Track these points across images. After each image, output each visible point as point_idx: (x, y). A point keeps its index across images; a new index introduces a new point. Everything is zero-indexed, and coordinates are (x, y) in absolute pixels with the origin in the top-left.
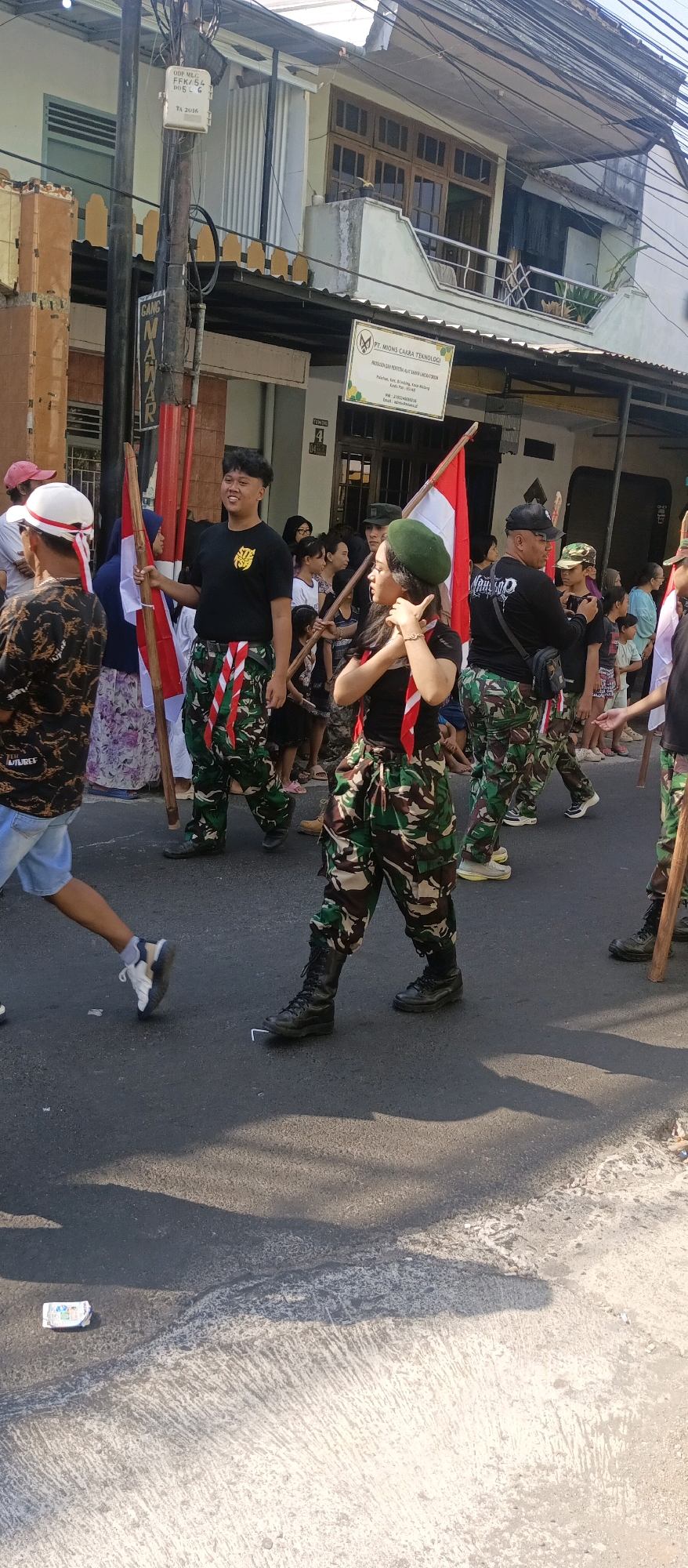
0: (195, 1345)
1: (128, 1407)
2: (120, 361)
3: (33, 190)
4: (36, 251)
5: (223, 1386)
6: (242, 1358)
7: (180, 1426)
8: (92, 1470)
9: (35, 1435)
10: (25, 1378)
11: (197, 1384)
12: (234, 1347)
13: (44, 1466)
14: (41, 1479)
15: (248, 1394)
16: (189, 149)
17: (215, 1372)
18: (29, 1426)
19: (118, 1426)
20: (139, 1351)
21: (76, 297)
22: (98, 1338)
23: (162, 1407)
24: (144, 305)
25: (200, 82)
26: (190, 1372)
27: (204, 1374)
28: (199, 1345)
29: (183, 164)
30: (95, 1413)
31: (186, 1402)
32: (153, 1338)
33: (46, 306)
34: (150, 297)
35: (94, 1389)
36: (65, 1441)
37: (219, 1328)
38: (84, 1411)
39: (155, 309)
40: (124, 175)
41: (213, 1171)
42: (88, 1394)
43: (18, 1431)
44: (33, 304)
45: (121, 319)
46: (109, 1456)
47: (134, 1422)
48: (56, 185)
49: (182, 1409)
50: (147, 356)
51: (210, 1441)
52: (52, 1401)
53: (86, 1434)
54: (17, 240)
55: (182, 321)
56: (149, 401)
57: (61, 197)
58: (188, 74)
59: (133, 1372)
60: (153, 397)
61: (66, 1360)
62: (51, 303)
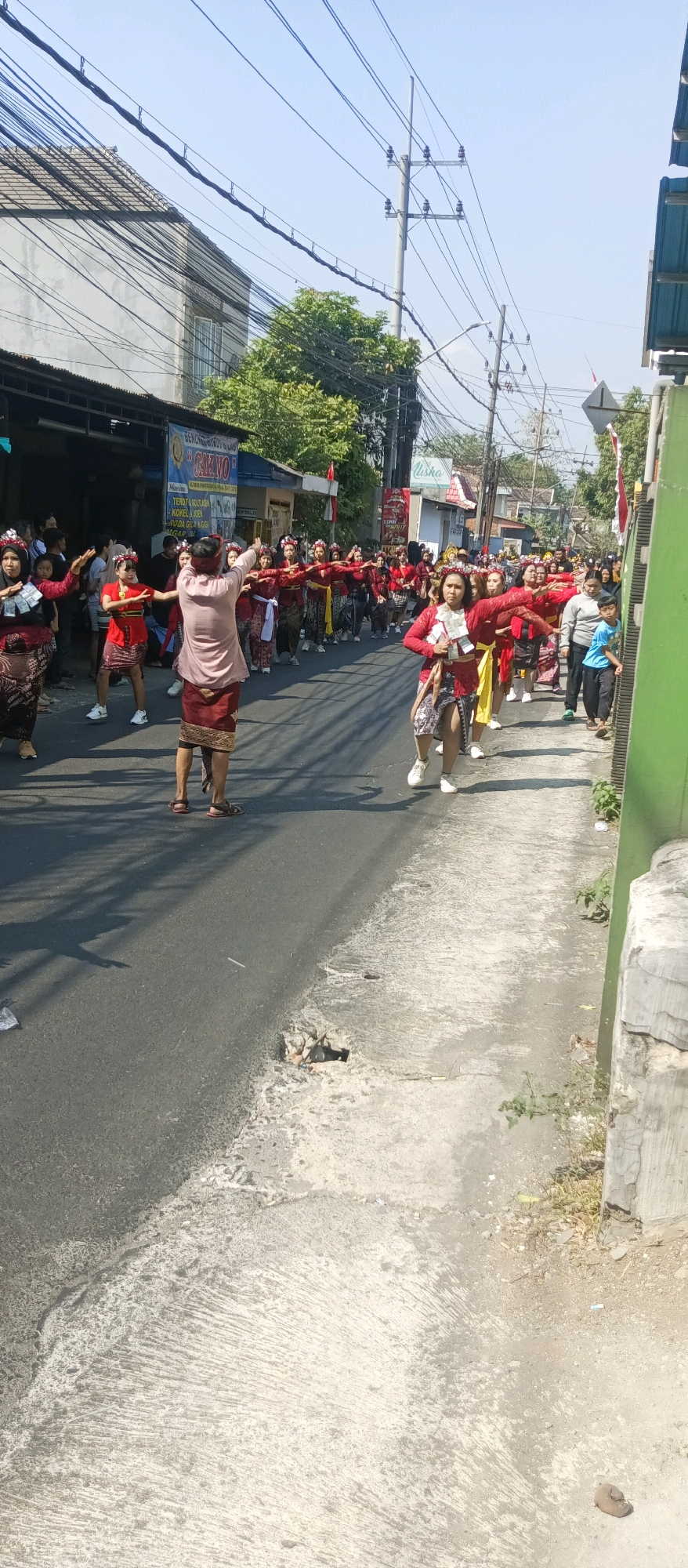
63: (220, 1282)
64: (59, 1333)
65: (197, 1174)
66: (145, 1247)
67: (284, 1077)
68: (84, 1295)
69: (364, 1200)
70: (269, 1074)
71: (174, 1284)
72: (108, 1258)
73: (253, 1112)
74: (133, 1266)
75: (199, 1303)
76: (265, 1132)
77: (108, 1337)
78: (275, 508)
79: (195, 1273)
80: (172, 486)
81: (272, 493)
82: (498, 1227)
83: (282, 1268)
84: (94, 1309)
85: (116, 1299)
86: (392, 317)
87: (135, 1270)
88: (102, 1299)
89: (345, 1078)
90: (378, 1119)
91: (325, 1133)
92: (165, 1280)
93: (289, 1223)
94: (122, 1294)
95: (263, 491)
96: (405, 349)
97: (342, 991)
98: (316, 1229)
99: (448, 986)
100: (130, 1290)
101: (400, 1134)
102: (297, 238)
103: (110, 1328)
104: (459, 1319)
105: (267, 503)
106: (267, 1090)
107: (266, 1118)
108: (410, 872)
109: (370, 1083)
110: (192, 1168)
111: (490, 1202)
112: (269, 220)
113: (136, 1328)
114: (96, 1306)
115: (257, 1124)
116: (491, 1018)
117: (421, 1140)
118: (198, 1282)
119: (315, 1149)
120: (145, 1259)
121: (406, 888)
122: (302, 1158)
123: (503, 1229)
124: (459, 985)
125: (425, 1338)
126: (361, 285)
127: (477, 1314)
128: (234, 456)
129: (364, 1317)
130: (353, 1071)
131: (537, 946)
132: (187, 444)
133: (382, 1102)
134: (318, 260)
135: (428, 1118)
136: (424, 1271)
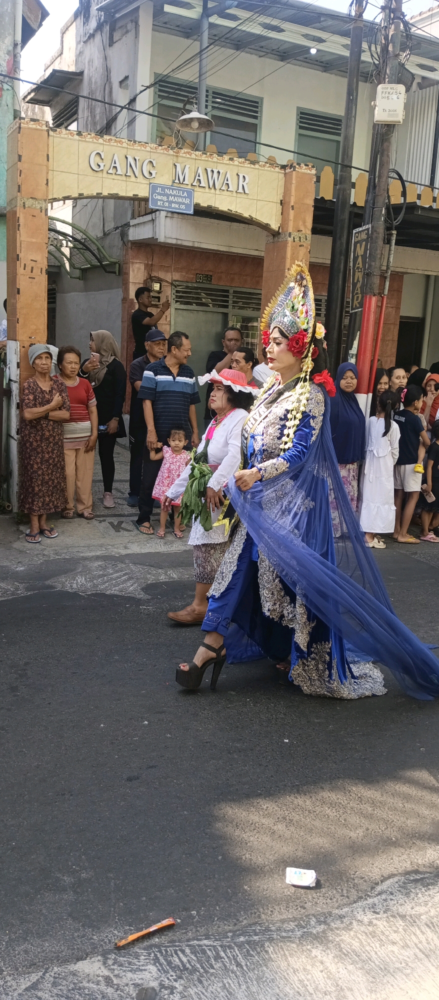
0: (382, 912)
1: (339, 945)
2: (340, 270)
3: (292, 169)
4: (292, 206)
5: (400, 942)
6: (413, 925)
7: (372, 964)
8: (317, 982)
9: (282, 952)
10: (275, 914)
11: (383, 938)
12: (407, 917)
13: (288, 974)
14: (286, 982)
15: (417, 951)
16: (390, 134)
17: (395, 932)
18: (278, 946)
19: (334, 957)
20: (346, 909)
21: (314, 231)
22: (320, 896)
23: (361, 949)
24: (357, 235)
25: (398, 92)
26: (379, 929)
27: (388, 932)
28: (384, 912)
29: (385, 144)
30: (319, 945)
31: (376, 948)
32: (355, 902)
33: (297, 240)
34: (361, 229)
35: (318, 929)
36: (300, 960)
37: (398, 903)
38: (311, 942)
39: (364, 236)
40: (348, 154)
41: (391, 796)
42: (314, 932)
43: (272, 948)
44: (289, 239)
45: (342, 244)
46: (328, 975)
47: (343, 956)
48: (306, 165)
49: (374, 953)
50: (357, 266)
51: (392, 977)
52: (292, 932)
53: (313, 958)
54: (281, 201)
55: (380, 242)
56: (357, 294)
57: (309, 172)
58: (391, 88)
59: (342, 922)
60: (359, 291)
61: (301, 907)
62: (300, 238)
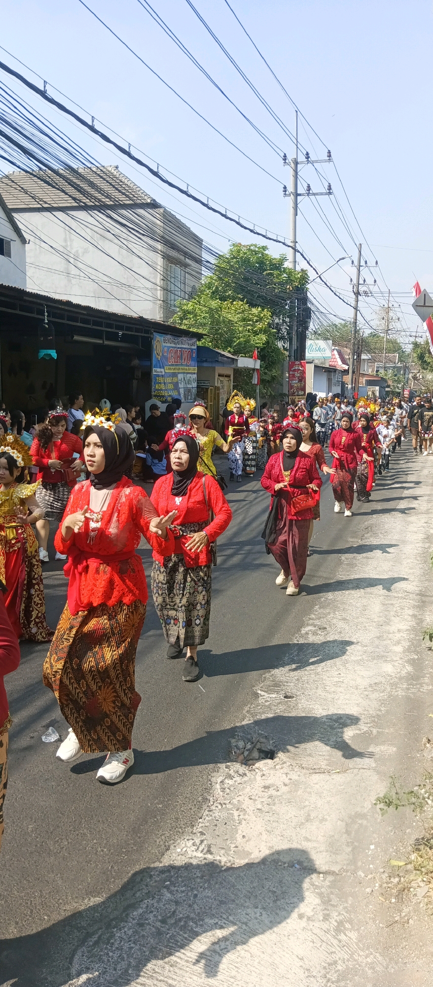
63: (190, 928)
64: (83, 966)
65: (175, 846)
66: (141, 901)
67: (232, 772)
68: (99, 937)
69: (286, 865)
70: (222, 771)
71: (159, 930)
72: (115, 910)
73: (211, 799)
74: (132, 916)
75: (176, 944)
76: (219, 814)
77: (115, 969)
78: (221, 379)
79: (173, 921)
80: (156, 371)
81: (219, 370)
82: (377, 885)
83: (231, 918)
84: (106, 948)
85: (121, 941)
86: (290, 256)
87: (134, 919)
88: (112, 941)
89: (272, 772)
90: (294, 804)
91: (259, 814)
92: (153, 926)
93: (236, 883)
94: (125, 937)
95: (214, 368)
96: (299, 276)
97: (269, 707)
98: (254, 887)
99: (340, 702)
100: (130, 934)
101: (309, 815)
102: (229, 215)
103: (116, 963)
104: (352, 955)
105: (217, 376)
106: (221, 782)
107: (220, 803)
108: (313, 619)
109: (289, 777)
110: (172, 841)
111: (371, 866)
112: (211, 205)
113: (133, 963)
114: (108, 946)
115: (214, 808)
116: (369, 725)
117: (323, 820)
118: (175, 928)
119: (253, 827)
120: (140, 911)
121: (310, 630)
122: (244, 834)
123: (381, 886)
124: (347, 701)
125: (328, 970)
126: (270, 239)
127: (363, 952)
128: (194, 349)
129: (287, 956)
130: (277, 767)
131: (399, 670)
132: (164, 344)
133: (297, 791)
134: (242, 226)
135: (328, 802)
136: (327, 920)
